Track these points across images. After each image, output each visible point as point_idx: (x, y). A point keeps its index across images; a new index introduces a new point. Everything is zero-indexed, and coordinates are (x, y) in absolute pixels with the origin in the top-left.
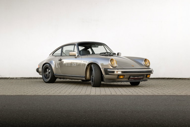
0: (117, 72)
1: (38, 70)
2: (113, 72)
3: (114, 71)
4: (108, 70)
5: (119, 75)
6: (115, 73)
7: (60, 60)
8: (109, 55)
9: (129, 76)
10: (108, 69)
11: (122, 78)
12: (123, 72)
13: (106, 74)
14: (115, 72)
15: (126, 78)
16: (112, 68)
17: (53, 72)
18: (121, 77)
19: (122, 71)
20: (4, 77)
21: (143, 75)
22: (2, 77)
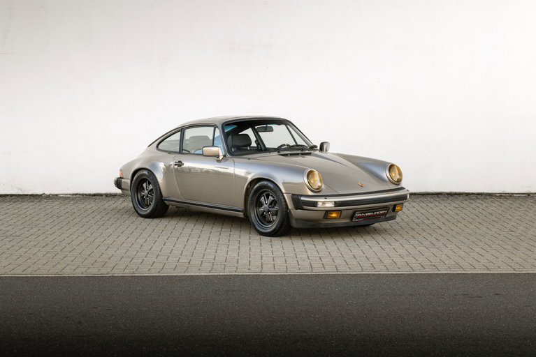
0: (324, 203)
1: (118, 183)
2: (315, 204)
3: (317, 202)
4: (302, 198)
5: (328, 212)
6: (318, 206)
7: (180, 164)
8: (302, 154)
9: (351, 212)
10: (302, 196)
11: (335, 218)
12: (337, 204)
13: (297, 208)
14: (320, 205)
15: (344, 218)
16: (310, 193)
17: (161, 192)
18: (334, 215)
19: (335, 202)
20: (30, 193)
21: (386, 208)
22: (26, 193)
